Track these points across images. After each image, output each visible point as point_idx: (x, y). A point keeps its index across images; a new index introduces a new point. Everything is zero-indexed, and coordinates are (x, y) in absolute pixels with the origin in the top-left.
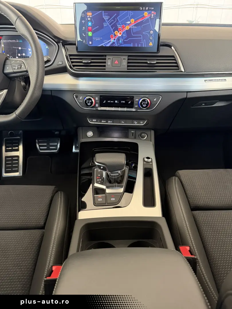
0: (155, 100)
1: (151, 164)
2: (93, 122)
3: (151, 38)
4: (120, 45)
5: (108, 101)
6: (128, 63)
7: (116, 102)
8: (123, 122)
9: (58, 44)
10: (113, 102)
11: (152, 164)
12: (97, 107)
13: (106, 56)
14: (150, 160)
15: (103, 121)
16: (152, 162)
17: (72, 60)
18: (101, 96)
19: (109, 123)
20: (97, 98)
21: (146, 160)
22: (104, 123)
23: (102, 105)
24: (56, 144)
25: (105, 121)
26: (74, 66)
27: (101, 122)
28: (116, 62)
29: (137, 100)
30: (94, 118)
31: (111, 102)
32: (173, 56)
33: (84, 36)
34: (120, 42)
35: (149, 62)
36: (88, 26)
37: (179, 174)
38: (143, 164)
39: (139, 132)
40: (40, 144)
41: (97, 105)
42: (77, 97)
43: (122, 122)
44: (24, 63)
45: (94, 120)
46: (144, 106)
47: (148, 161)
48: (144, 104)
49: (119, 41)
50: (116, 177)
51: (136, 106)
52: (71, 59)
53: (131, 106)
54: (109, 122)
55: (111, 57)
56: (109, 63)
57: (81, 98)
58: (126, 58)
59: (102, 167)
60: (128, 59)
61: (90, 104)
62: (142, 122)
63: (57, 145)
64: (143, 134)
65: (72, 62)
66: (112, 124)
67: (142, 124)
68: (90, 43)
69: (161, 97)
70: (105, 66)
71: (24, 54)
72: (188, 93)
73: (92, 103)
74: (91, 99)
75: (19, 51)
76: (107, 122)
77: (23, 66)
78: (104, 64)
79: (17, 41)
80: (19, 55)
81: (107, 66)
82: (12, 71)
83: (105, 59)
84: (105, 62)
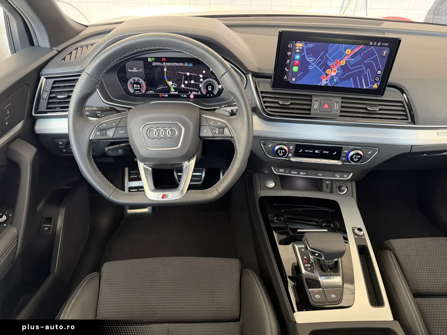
0: (369, 153)
1: (363, 239)
2: (282, 172)
3: (377, 79)
4: (335, 85)
5: (306, 151)
6: (342, 107)
7: (316, 151)
8: (321, 175)
9: (246, 75)
10: (312, 151)
11: (365, 239)
12: (291, 157)
13: (311, 96)
14: (361, 233)
15: (293, 172)
16: (364, 235)
17: (265, 99)
18: (296, 145)
19: (301, 175)
20: (291, 147)
21: (357, 231)
22: (294, 174)
23: (296, 155)
24: (200, 174)
25: (296, 173)
26: (267, 107)
27: (290, 173)
28: (326, 106)
29: (346, 151)
30: (282, 168)
31: (310, 151)
32: (402, 102)
33: (287, 70)
34: (335, 80)
35: (369, 109)
36: (295, 60)
37: (392, 246)
38: (355, 238)
40: (179, 174)
41: (290, 155)
42: (264, 144)
43: (319, 174)
44: (228, 127)
45: (280, 170)
46: (355, 160)
47: (360, 235)
48: (355, 158)
49: (333, 80)
50: (331, 263)
51: (343, 159)
52: (263, 97)
53: (337, 158)
54: (301, 173)
55: (319, 99)
56: (315, 105)
57: (270, 146)
58: (340, 100)
59: (317, 254)
60: (342, 102)
61: (282, 154)
62: (345, 176)
63: (202, 175)
65: (265, 102)
66: (306, 176)
68: (294, 79)
69: (378, 149)
70: (310, 110)
71: (192, 82)
72: (413, 147)
73: (285, 154)
74: (284, 149)
75: (187, 78)
76: (299, 174)
77: (226, 131)
78: (308, 107)
79: (186, 65)
80: (186, 82)
81: (312, 111)
82: (211, 135)
83: (311, 100)
84: (311, 105)
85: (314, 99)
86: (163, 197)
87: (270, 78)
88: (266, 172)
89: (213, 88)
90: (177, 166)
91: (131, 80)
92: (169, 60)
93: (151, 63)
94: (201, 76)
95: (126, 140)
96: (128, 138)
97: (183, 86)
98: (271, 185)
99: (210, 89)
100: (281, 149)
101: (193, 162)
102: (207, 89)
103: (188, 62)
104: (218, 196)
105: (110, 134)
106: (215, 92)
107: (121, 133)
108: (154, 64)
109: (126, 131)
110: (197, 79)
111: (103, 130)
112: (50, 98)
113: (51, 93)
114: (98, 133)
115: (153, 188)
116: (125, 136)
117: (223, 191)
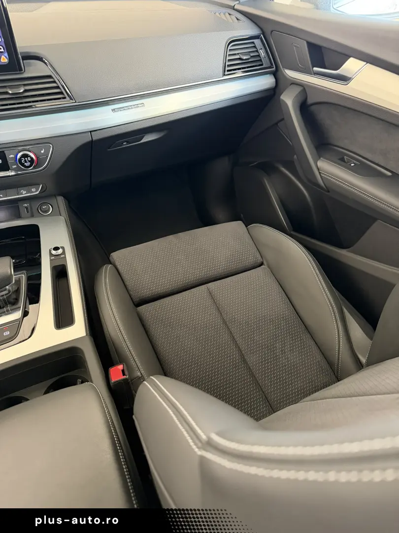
0: (42, 152)
1: (63, 258)
8: (2, 196)
11: (65, 257)
14: (60, 251)
16: (64, 253)
21: (54, 252)
29: (12, 156)
32: (50, 77)
35: (10, 92)
37: (113, 258)
38: (51, 260)
39: (36, 205)
46: (27, 164)
47: (57, 254)
48: (26, 161)
50: (5, 297)
51: (13, 167)
53: (6, 167)
62: (33, 190)
64: (44, 207)
67: (35, 191)
69: (51, 145)
72: (92, 133)
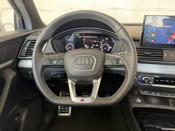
2: (146, 93)
5: (160, 80)
8: (169, 95)
13: (162, 50)
20: (152, 78)
23: (155, 83)
27: (151, 94)
28: (172, 55)
30: (146, 90)
31: (163, 81)
33: (149, 36)
36: (153, 30)
41: (151, 83)
44: (121, 59)
45: (145, 92)
54: (158, 94)
56: (165, 55)
57: (139, 77)
61: (147, 82)
68: (152, 41)
70: (162, 57)
71: (97, 45)
73: (149, 82)
74: (148, 79)
75: (94, 43)
76: (156, 94)
77: (120, 61)
78: (161, 56)
79: (94, 37)
80: (94, 45)
81: (164, 57)
82: (111, 64)
83: (162, 52)
84: (162, 54)
85: (164, 51)
86: (82, 100)
87: (139, 41)
88: (136, 93)
89: (107, 48)
90: (90, 83)
91: (67, 45)
92: (86, 34)
93: (77, 36)
94: (101, 42)
95: (63, 66)
96: (64, 66)
97: (92, 47)
98: (139, 101)
99: (105, 49)
100: (146, 79)
101: (99, 80)
102: (104, 48)
103: (95, 36)
104: (116, 102)
105: (55, 62)
106: (108, 51)
107: (60, 63)
108: (79, 37)
109: (63, 62)
110: (99, 44)
111: (51, 61)
112: (28, 50)
113: (29, 48)
114: (48, 62)
115: (75, 94)
116: (63, 64)
117: (119, 99)
